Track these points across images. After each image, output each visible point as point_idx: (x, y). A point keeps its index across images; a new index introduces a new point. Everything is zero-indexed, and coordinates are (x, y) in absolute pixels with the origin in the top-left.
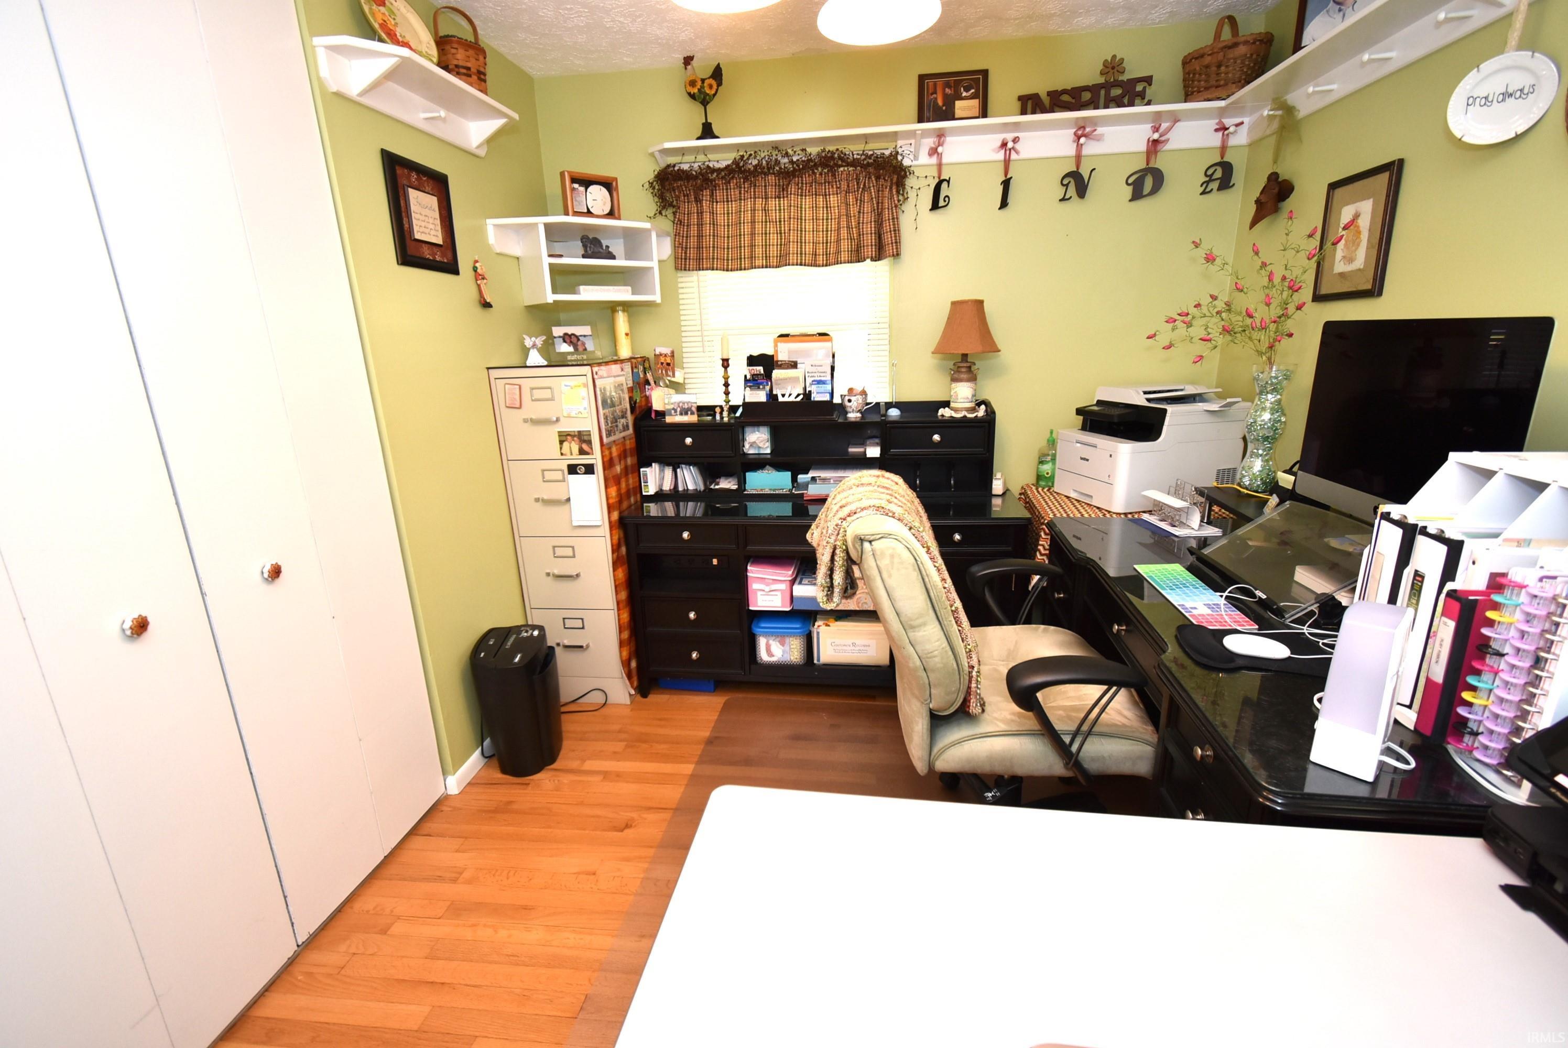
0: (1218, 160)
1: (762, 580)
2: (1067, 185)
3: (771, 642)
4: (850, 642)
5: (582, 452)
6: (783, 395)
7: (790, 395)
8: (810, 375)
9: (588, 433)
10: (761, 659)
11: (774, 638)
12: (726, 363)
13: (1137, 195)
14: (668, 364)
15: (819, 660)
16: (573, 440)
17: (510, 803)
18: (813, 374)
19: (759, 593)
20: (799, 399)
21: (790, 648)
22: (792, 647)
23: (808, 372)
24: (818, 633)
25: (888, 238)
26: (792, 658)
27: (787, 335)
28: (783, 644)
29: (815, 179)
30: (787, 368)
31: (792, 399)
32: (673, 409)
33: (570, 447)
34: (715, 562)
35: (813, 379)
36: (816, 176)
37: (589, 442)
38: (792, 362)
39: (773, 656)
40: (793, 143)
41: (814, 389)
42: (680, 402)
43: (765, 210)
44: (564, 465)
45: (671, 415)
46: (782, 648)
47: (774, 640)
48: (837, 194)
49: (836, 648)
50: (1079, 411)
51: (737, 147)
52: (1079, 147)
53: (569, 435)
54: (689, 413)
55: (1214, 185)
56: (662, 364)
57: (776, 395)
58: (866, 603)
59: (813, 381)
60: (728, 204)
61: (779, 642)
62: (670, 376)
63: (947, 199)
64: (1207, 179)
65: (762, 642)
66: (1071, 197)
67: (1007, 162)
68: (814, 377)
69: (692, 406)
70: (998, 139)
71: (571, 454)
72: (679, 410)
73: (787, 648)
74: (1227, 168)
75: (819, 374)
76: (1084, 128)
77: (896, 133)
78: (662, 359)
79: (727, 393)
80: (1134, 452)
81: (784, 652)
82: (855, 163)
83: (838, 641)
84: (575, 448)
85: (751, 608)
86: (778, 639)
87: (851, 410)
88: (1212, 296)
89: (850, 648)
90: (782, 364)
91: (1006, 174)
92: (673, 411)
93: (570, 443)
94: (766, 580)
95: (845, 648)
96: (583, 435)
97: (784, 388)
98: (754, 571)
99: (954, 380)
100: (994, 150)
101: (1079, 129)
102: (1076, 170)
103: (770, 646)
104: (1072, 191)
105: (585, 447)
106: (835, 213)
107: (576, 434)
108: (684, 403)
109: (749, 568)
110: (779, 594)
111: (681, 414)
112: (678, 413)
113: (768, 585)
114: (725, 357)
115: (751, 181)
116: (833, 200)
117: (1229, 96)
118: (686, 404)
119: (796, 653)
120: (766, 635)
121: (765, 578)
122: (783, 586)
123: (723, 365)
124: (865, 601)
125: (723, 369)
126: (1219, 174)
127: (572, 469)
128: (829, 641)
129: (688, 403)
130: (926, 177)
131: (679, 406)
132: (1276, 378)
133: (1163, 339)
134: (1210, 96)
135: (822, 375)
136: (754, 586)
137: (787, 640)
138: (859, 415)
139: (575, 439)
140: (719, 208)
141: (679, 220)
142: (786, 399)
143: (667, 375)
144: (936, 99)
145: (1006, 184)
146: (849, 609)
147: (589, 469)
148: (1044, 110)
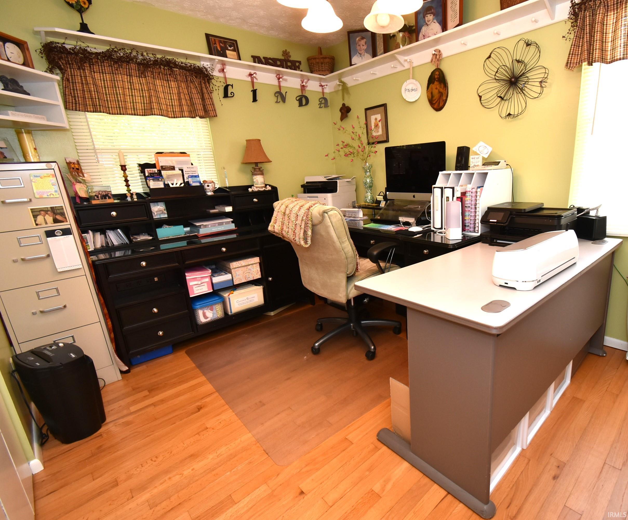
0: (322, 96)
1: (195, 279)
2: (277, 97)
3: (205, 311)
4: (245, 298)
5: (56, 221)
6: (173, 184)
7: (176, 184)
8: (187, 173)
9: (61, 208)
10: (201, 322)
11: (206, 308)
12: (124, 168)
13: (301, 105)
14: (78, 169)
15: (231, 312)
16: (47, 214)
17: (100, 447)
18: (188, 172)
19: (194, 287)
20: (183, 185)
21: (217, 311)
22: (217, 310)
23: (185, 171)
24: (229, 299)
25: (209, 108)
26: (218, 315)
27: (161, 153)
28: (212, 310)
29: (161, 71)
30: (169, 170)
31: (178, 185)
32: (96, 195)
33: (45, 219)
34: (156, 279)
35: (189, 175)
36: (161, 69)
37: (63, 214)
38: (172, 166)
39: (208, 318)
40: (147, 49)
41: (190, 180)
42: (100, 191)
43: (130, 82)
44: (41, 232)
45: (95, 199)
46: (212, 312)
47: (207, 309)
48: (175, 81)
49: (239, 303)
50: (302, 186)
51: (110, 43)
52: (279, 82)
53: (43, 211)
54: (107, 197)
55: (323, 105)
56: (73, 168)
57: (168, 184)
58: (249, 277)
59: (188, 176)
60: (103, 75)
61: (210, 309)
62: (81, 176)
63: (232, 94)
64: (320, 103)
65: (200, 313)
66: (280, 102)
67: (253, 82)
68: (189, 174)
69: (108, 193)
70: (248, 71)
71: (46, 223)
72: (99, 196)
73: (215, 311)
74: (326, 99)
75: (192, 172)
76: (279, 75)
77: (199, 57)
78: (73, 166)
79: (128, 186)
80: (333, 197)
81: (213, 314)
82: (181, 68)
83: (240, 300)
84: (50, 219)
85: (191, 296)
86: (209, 308)
87: (209, 191)
88: (342, 142)
89: (246, 301)
90: (165, 168)
91: (253, 87)
92: (96, 197)
93: (44, 216)
94: (197, 279)
95: (244, 302)
96: (56, 210)
97: (172, 180)
98: (189, 276)
99: (253, 174)
100: (246, 76)
101: (278, 75)
102: (279, 91)
103: (205, 313)
104: (279, 99)
105: (59, 217)
106: (175, 91)
107: (49, 209)
108: (102, 192)
109: (186, 274)
110: (206, 284)
111: (102, 199)
112: (100, 198)
113: (199, 280)
114: (123, 164)
115: (119, 64)
116: (173, 84)
117: (326, 75)
118: (104, 192)
119: (220, 312)
120: (201, 308)
121: (196, 278)
122: (207, 280)
123: (122, 169)
124: (249, 276)
125: (123, 172)
126: (323, 102)
127: (50, 234)
128: (235, 301)
129: (105, 191)
130: (220, 82)
131: (99, 194)
132: (369, 167)
133: (331, 156)
134: (321, 74)
135: (193, 172)
136: (191, 284)
137: (214, 307)
138: (213, 193)
139: (49, 212)
140: (97, 76)
141: (66, 78)
142: (174, 186)
143: (79, 176)
144: (217, 47)
145: (254, 92)
146: (242, 282)
147: (67, 232)
148: (262, 63)
